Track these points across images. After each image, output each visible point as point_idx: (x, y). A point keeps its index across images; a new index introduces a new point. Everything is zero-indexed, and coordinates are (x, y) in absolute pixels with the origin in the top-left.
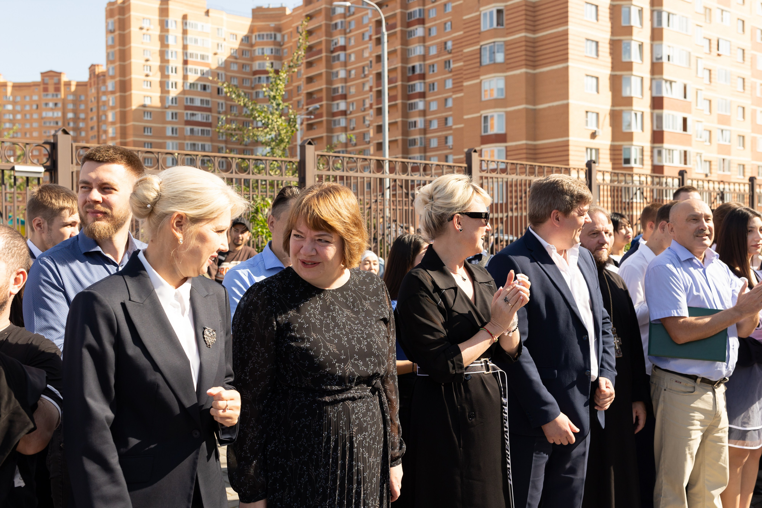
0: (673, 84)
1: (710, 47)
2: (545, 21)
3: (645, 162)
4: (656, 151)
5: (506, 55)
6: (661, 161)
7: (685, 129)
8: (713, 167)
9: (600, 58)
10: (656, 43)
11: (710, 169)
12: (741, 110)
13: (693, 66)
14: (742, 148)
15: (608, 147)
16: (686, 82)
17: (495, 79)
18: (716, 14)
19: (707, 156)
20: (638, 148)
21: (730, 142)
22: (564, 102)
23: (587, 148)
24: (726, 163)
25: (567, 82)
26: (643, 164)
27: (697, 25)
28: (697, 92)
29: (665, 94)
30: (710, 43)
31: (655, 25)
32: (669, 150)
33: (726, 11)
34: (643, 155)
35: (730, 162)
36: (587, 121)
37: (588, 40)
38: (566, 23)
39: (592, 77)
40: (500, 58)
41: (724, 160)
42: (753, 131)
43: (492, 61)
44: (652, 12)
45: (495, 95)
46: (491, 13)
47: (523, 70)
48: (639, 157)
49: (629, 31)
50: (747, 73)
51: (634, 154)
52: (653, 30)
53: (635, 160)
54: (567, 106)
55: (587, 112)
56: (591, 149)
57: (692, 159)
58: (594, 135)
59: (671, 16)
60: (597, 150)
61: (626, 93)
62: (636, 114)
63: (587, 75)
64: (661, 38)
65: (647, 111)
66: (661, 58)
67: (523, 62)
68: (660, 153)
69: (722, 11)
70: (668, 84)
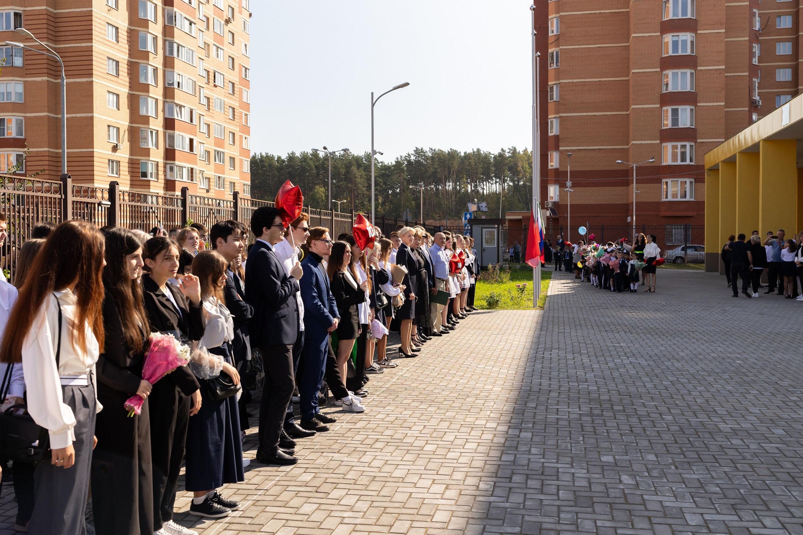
0: (183, 109)
1: (208, 79)
2: (68, 33)
3: (160, 177)
4: (168, 167)
5: (24, 60)
6: (173, 176)
7: (191, 149)
8: (211, 184)
9: (120, 76)
10: (168, 69)
11: (209, 185)
12: (231, 135)
13: (197, 95)
14: (232, 168)
15: (127, 161)
16: (192, 107)
17: (13, 82)
18: (213, 49)
19: (208, 173)
20: (153, 163)
21: (223, 163)
22: (89, 115)
23: (109, 160)
24: (221, 180)
25: (92, 96)
26: (158, 179)
27: (199, 58)
28: (200, 117)
29: (176, 117)
30: (208, 75)
31: (167, 54)
32: (180, 166)
33: (221, 49)
34: (158, 170)
35: (224, 179)
36: (109, 135)
37: (109, 58)
38: (91, 40)
39: (113, 93)
40: (18, 62)
41: (219, 177)
42: (240, 155)
43: (9, 63)
44: (164, 41)
45: (13, 99)
46: (8, 15)
47: (45, 78)
48: (154, 171)
49: (145, 55)
50: (236, 104)
51: (151, 169)
52: (165, 58)
53: (151, 174)
54: (92, 118)
55: (109, 126)
56: (113, 162)
57: (198, 176)
58: (115, 148)
59: (180, 47)
60: (118, 162)
61: (143, 112)
62: (152, 132)
63: (109, 92)
64: (173, 67)
65: (161, 130)
66: (173, 84)
67: (45, 71)
68: (172, 169)
69: (218, 47)
70: (178, 109)
